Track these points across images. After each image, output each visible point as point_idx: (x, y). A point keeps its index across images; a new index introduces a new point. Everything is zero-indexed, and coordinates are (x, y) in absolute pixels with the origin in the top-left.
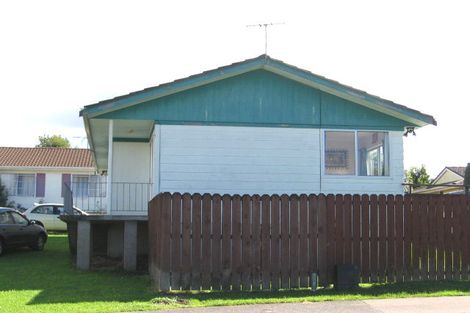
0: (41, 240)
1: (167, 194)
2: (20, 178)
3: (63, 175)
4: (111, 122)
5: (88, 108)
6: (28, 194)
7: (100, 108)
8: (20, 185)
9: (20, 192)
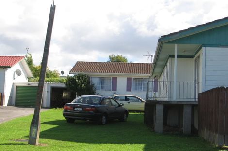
0: (125, 115)
1: (222, 88)
2: (103, 79)
3: (127, 78)
4: (176, 46)
5: (163, 37)
6: (107, 89)
7: (170, 37)
8: (102, 84)
9: (102, 88)
